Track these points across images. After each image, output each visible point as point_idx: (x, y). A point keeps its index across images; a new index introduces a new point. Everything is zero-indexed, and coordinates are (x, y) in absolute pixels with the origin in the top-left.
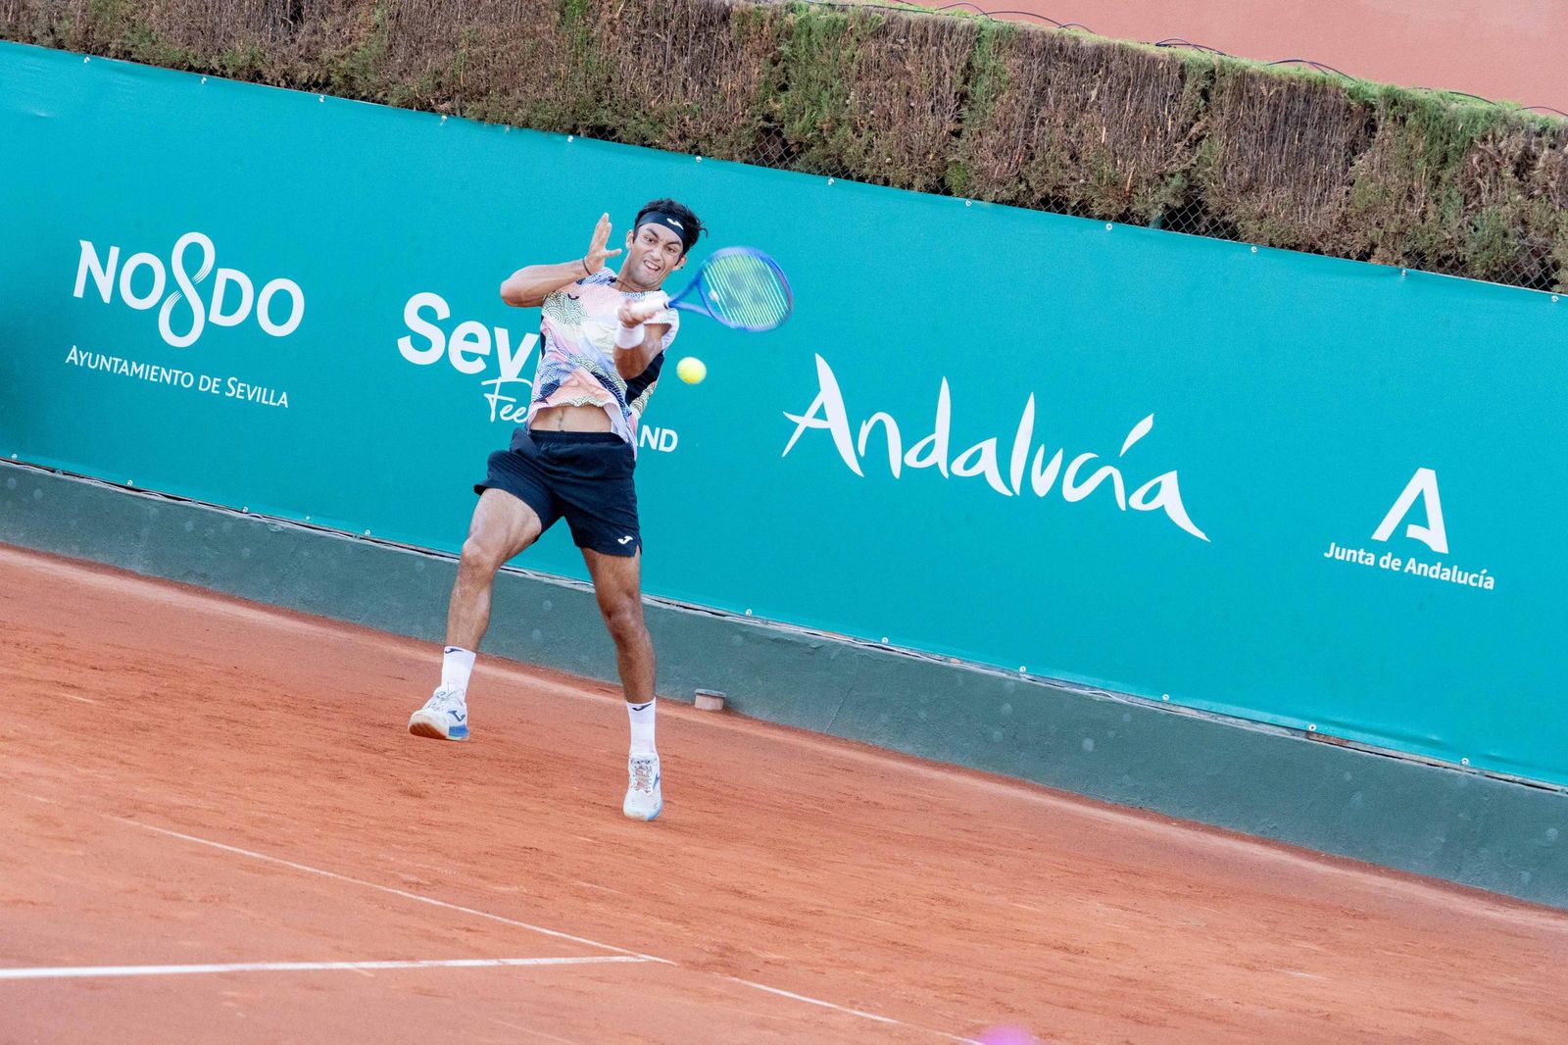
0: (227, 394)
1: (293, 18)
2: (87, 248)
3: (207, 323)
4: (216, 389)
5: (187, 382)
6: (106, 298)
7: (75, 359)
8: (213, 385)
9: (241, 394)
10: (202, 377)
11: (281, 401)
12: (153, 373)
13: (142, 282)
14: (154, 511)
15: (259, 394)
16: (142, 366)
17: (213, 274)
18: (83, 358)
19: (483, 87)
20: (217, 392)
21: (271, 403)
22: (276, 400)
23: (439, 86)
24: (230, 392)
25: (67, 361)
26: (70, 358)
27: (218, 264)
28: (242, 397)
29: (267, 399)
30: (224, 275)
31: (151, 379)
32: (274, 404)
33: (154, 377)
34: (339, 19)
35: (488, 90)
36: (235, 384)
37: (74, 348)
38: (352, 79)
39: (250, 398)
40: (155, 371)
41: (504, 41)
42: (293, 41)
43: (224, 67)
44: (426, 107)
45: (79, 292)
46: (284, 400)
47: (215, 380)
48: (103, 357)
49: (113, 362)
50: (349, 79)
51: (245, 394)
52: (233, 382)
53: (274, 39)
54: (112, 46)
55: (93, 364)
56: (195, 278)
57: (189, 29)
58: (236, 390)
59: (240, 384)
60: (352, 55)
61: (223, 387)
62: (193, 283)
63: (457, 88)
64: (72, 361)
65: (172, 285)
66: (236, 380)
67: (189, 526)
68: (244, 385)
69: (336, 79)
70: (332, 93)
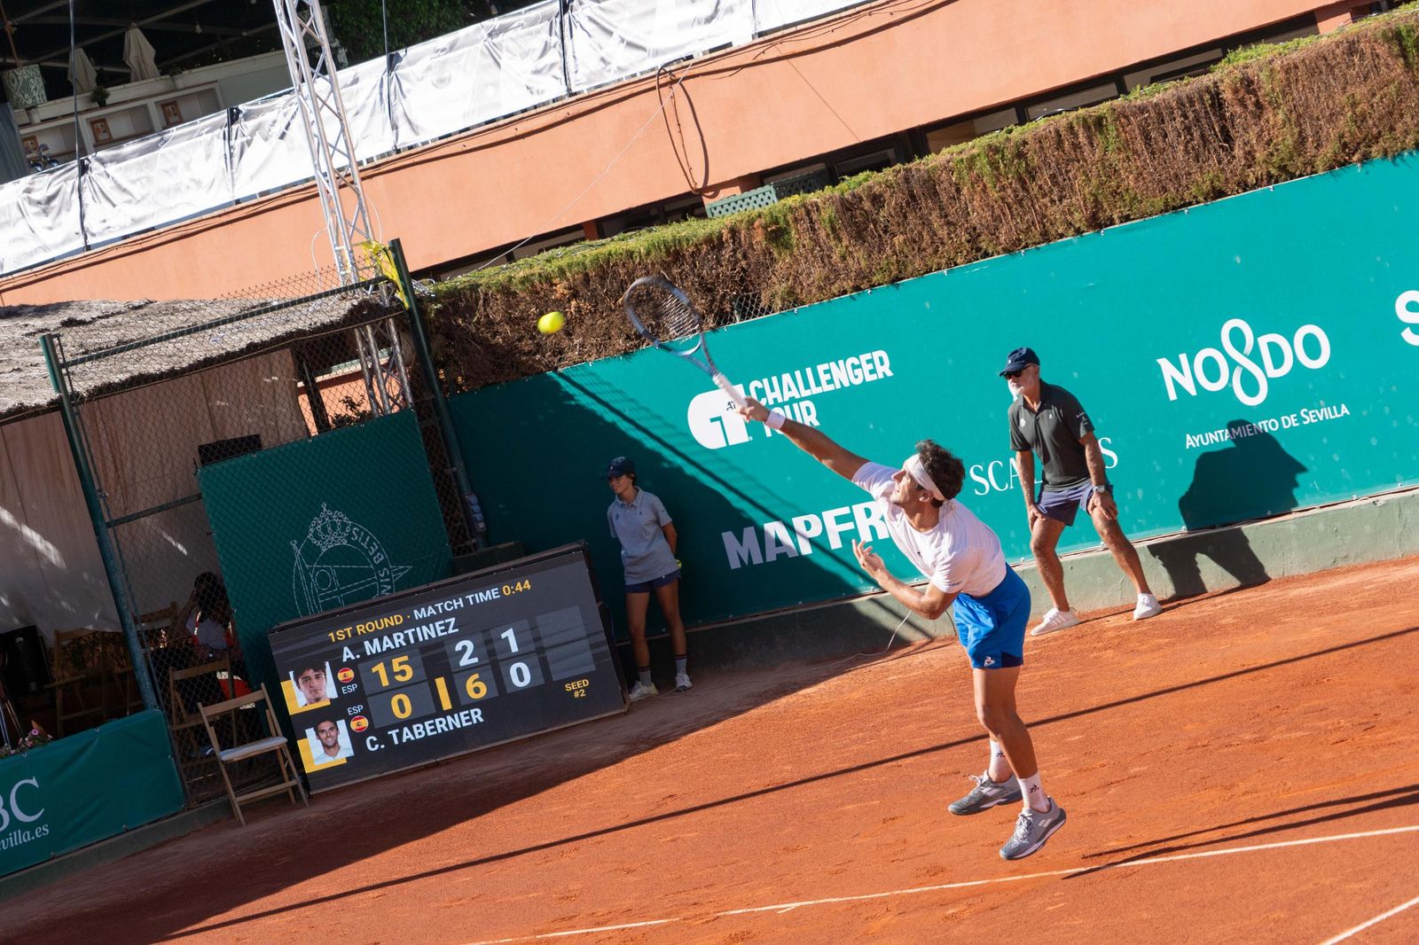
0: (1305, 423)
1: (1226, 141)
2: (1164, 363)
3: (1268, 379)
4: (1296, 422)
5: (1274, 426)
6: (1193, 392)
7: (1192, 443)
8: (1292, 421)
9: (1314, 418)
10: (1283, 418)
11: (1343, 412)
12: (1249, 430)
13: (1211, 370)
14: (1293, 527)
15: (1326, 413)
16: (1239, 429)
17: (1256, 344)
18: (1197, 441)
19: (1375, 131)
20: (1298, 424)
21: (1338, 416)
22: (1339, 413)
23: (1345, 146)
24: (1305, 420)
25: (1188, 447)
26: (1188, 444)
27: (1256, 335)
28: (1316, 420)
29: (1333, 414)
30: (1264, 341)
31: (1250, 435)
32: (1339, 416)
33: (1251, 432)
34: (1257, 129)
35: (1380, 133)
36: (1306, 413)
37: (1188, 436)
38: (1285, 166)
39: (1321, 418)
40: (1249, 427)
41: (1374, 95)
42: (1234, 157)
43: (1195, 197)
44: (1342, 164)
45: (1173, 396)
46: (1344, 408)
47: (1292, 416)
48: (1210, 434)
49: (1218, 434)
50: (1283, 169)
51: (1317, 418)
52: (1305, 413)
53: (1220, 162)
54: (1115, 216)
55: (1205, 441)
56: (1245, 352)
57: (1160, 181)
58: (1309, 419)
59: (1310, 412)
60: (1277, 150)
61: (1300, 420)
62: (1245, 356)
63: (1358, 140)
64: (1191, 446)
65: (1232, 364)
66: (1306, 410)
67: (1321, 527)
68: (1313, 411)
69: (1273, 171)
70: (1276, 182)
